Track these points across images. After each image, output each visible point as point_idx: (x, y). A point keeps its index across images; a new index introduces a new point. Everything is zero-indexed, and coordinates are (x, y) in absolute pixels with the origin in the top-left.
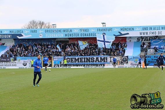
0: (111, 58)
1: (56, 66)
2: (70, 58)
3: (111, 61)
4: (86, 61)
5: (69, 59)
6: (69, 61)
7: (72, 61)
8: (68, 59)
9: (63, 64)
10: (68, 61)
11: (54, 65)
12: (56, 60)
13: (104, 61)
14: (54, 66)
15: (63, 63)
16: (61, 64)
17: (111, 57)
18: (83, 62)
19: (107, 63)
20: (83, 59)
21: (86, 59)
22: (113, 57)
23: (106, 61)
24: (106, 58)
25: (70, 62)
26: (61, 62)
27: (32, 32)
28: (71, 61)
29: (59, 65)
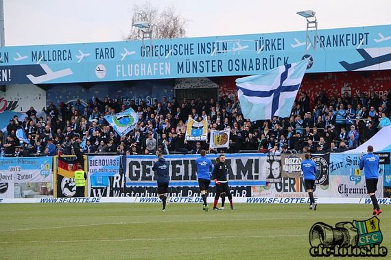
0: (271, 162)
1: (97, 192)
2: (140, 161)
3: (271, 176)
4: (190, 174)
5: (138, 167)
6: (137, 172)
7: (147, 175)
8: (135, 167)
9: (118, 186)
10: (135, 175)
11: (92, 191)
12: (98, 168)
13: (250, 177)
14: (92, 195)
15: (118, 181)
16: (111, 186)
17: (271, 158)
18: (180, 178)
19: (258, 183)
20: (182, 168)
21: (190, 166)
22: (279, 158)
23: (254, 174)
24: (257, 161)
25: (140, 181)
26: (111, 179)
27: (98, 56)
28: (144, 173)
29: (106, 190)
